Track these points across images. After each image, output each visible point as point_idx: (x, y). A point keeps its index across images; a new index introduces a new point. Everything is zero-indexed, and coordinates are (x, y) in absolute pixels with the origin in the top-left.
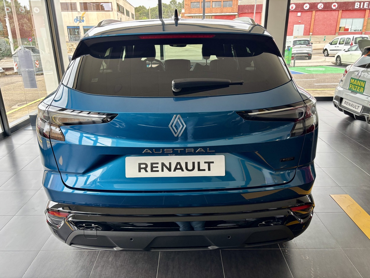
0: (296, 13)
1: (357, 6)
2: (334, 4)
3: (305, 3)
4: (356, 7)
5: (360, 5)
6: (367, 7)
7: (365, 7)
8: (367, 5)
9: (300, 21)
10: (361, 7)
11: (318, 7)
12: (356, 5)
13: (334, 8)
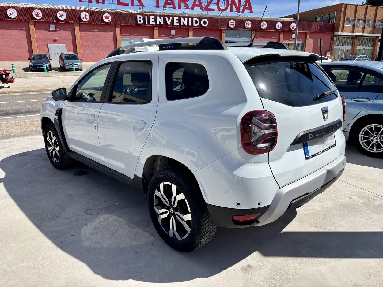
0: (47, 25)
1: (140, 20)
2: (105, 15)
3: (59, 10)
4: (139, 22)
5: (144, 19)
6: (154, 23)
7: (151, 23)
8: (154, 20)
9: (57, 39)
10: (146, 22)
11: (82, 17)
12: (138, 19)
13: (107, 21)
